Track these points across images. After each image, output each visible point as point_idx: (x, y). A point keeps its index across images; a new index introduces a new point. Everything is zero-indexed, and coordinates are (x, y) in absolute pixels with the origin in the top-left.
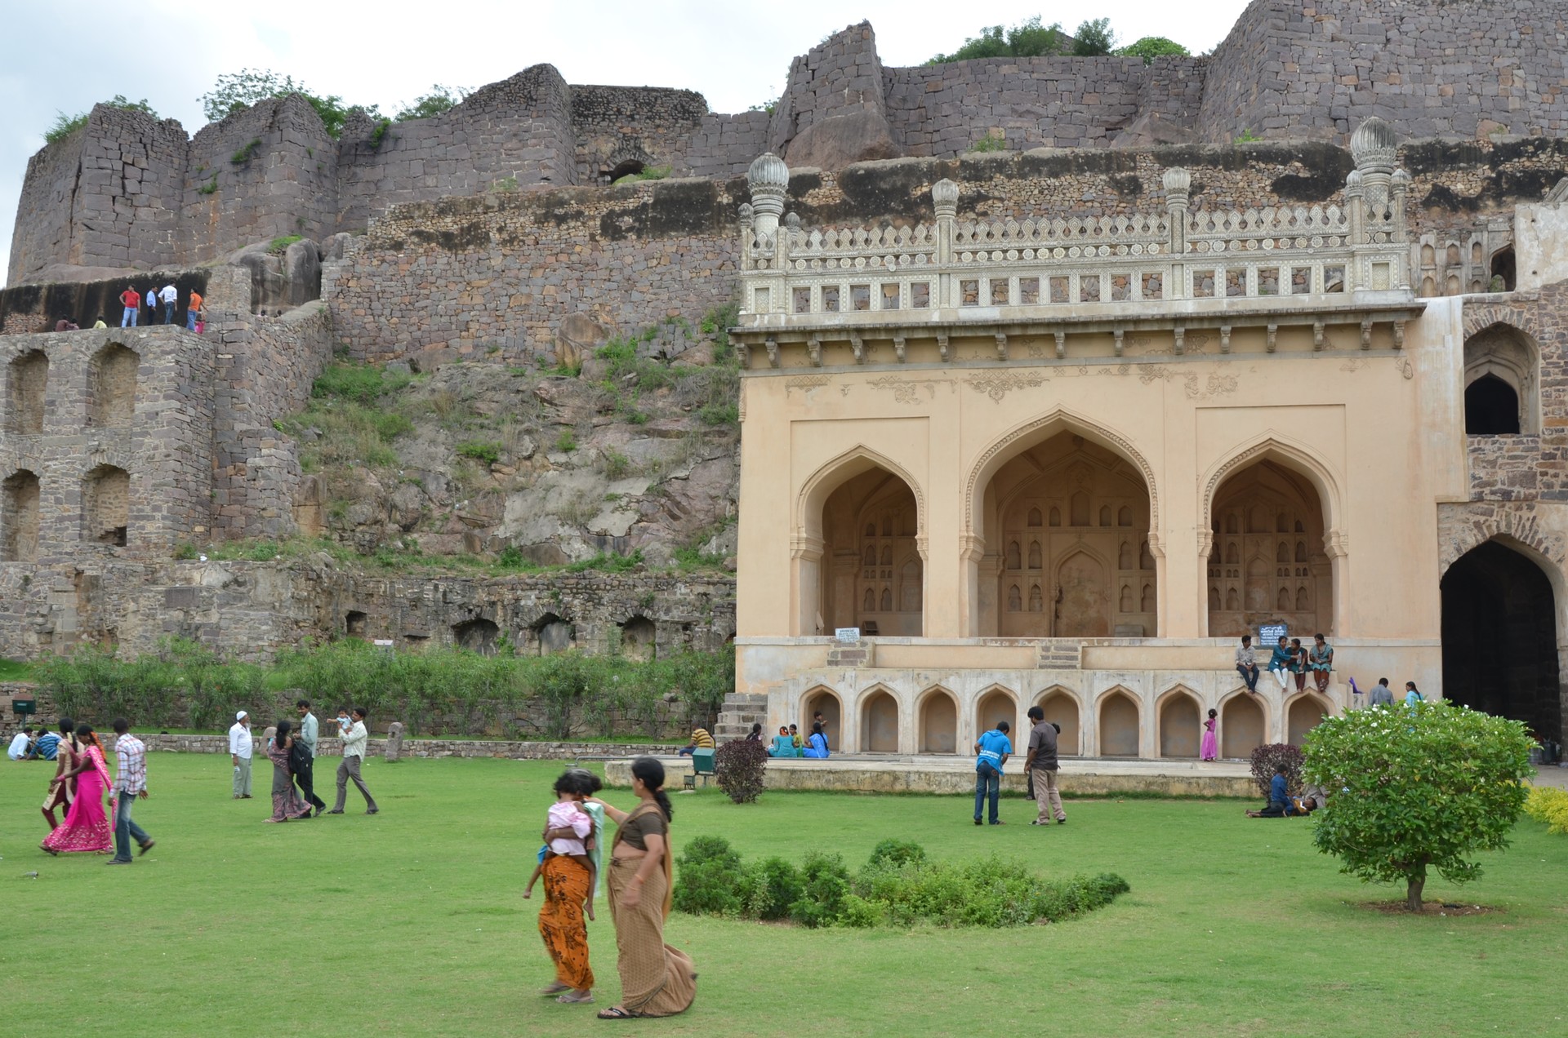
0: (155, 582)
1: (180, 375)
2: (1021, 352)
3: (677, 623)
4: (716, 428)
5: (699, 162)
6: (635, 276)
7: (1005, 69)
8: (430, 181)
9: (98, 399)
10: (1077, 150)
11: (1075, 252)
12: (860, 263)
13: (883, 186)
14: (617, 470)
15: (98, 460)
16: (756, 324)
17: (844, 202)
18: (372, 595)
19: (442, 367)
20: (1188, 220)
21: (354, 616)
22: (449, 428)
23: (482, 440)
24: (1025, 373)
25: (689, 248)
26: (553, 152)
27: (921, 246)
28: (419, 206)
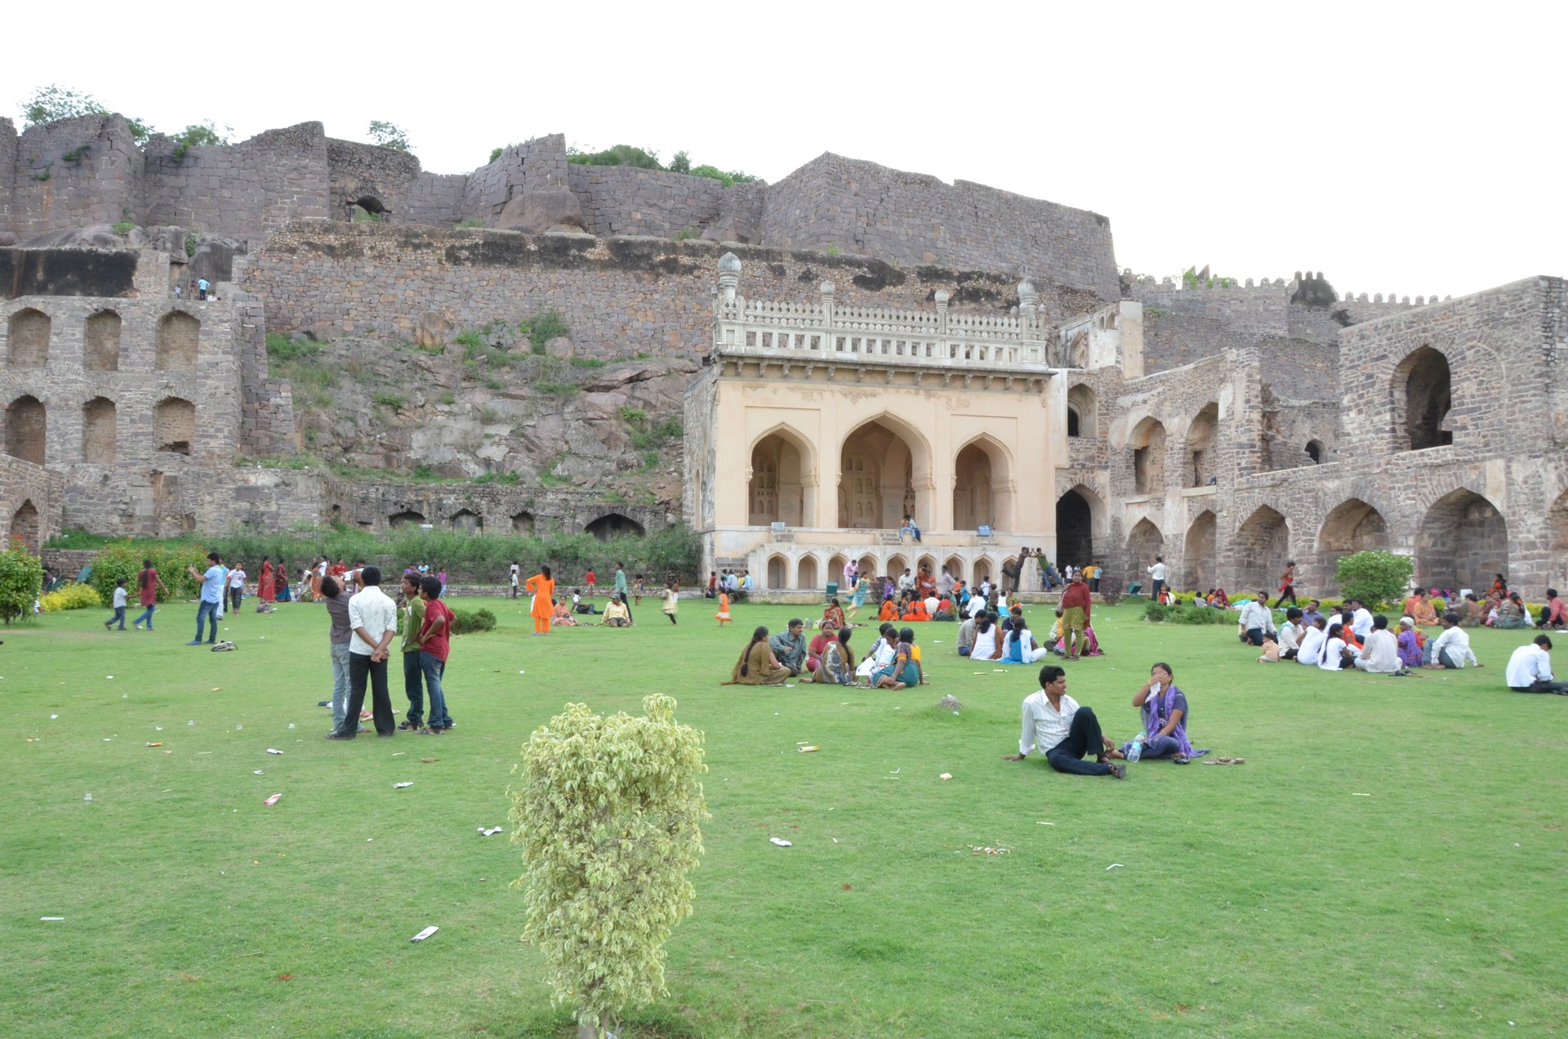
0: (222, 482)
2: (868, 379)
3: (550, 517)
4: (547, 395)
9: (163, 348)
11: (894, 328)
12: (784, 321)
14: (488, 419)
15: (166, 394)
16: (731, 350)
17: (610, 259)
18: (343, 494)
19: (336, 339)
20: (948, 318)
21: (335, 508)
22: (362, 383)
23: (388, 392)
24: (868, 389)
25: (508, 276)
27: (816, 316)
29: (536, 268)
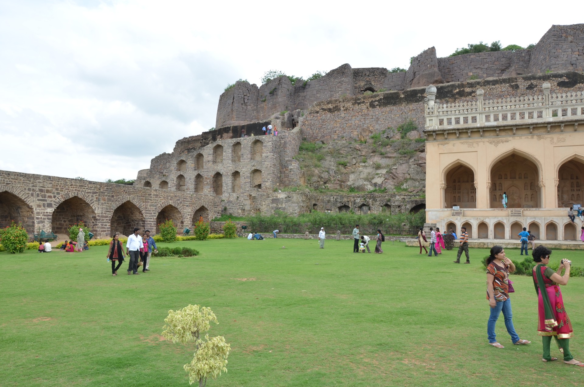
0: (269, 197)
1: (273, 147)
2: (503, 133)
3: (397, 206)
4: (403, 156)
5: (387, 86)
6: (379, 117)
7: (472, 56)
8: (318, 95)
9: (253, 153)
10: (500, 78)
11: (517, 106)
12: (457, 112)
13: (446, 90)
14: (378, 167)
15: (254, 168)
16: (431, 129)
18: (318, 200)
19: (330, 142)
20: (550, 96)
21: (315, 205)
22: (334, 157)
23: (343, 160)
24: (504, 139)
25: (393, 109)
26: (350, 86)
27: (474, 107)
28: (322, 102)
29: (404, 104)
